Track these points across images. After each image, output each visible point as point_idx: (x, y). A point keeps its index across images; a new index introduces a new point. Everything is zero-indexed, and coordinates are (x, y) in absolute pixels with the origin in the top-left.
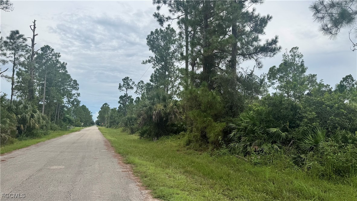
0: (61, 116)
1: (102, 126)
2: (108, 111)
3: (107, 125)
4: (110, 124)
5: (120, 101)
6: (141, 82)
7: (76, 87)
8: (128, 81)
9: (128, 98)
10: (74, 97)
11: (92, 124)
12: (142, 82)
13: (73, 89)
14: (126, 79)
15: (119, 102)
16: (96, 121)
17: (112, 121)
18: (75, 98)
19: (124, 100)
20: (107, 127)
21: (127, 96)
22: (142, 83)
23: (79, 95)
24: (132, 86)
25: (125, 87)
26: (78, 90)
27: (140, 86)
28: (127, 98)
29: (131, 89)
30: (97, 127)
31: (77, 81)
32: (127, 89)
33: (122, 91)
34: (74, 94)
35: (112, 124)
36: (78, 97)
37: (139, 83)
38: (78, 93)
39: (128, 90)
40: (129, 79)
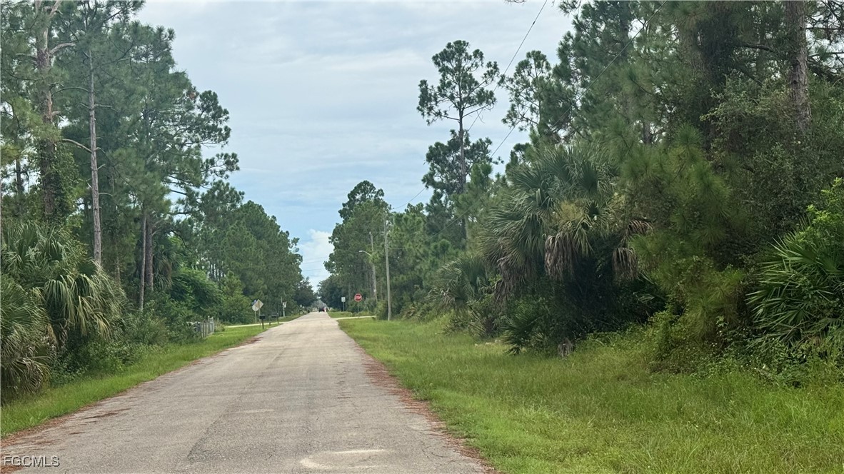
0: (164, 273)
1: (355, 310)
2: (379, 229)
3: (380, 306)
4: (393, 298)
5: (432, 175)
6: (532, 61)
7: (214, 128)
8: (466, 64)
9: (468, 154)
10: (210, 179)
11: (303, 301)
12: (539, 57)
13: (204, 138)
14: (452, 55)
15: (428, 180)
16: (324, 284)
17: (402, 278)
18: (218, 179)
19: (451, 167)
20: (384, 317)
21: (468, 142)
22: (539, 66)
23: (231, 162)
24: (488, 88)
25: (452, 98)
26: (225, 139)
27: (531, 80)
28: (466, 153)
29: (480, 102)
30: (332, 316)
31: (219, 99)
32: (460, 107)
33: (438, 119)
34: (212, 162)
35: (406, 296)
36: (228, 173)
37: (524, 65)
38: (226, 156)
39: (465, 112)
40: (470, 51)
